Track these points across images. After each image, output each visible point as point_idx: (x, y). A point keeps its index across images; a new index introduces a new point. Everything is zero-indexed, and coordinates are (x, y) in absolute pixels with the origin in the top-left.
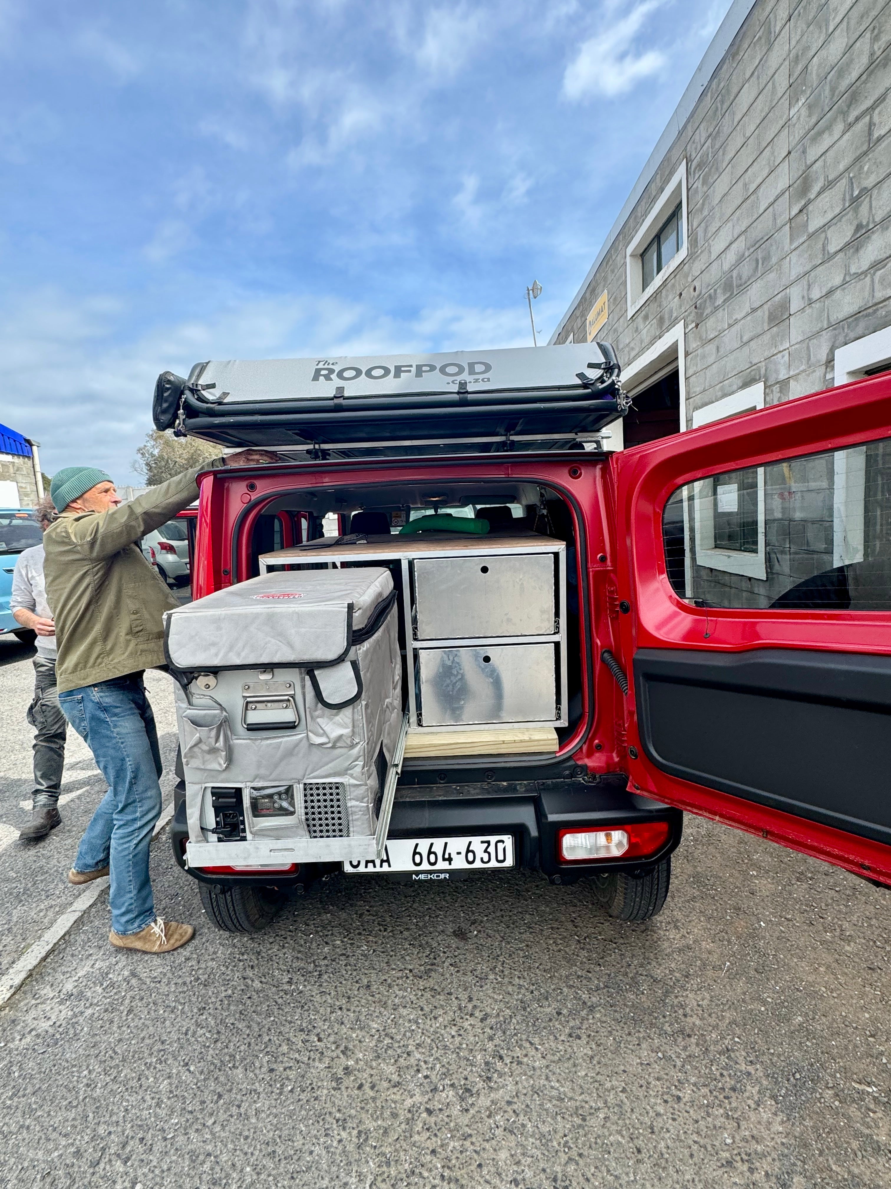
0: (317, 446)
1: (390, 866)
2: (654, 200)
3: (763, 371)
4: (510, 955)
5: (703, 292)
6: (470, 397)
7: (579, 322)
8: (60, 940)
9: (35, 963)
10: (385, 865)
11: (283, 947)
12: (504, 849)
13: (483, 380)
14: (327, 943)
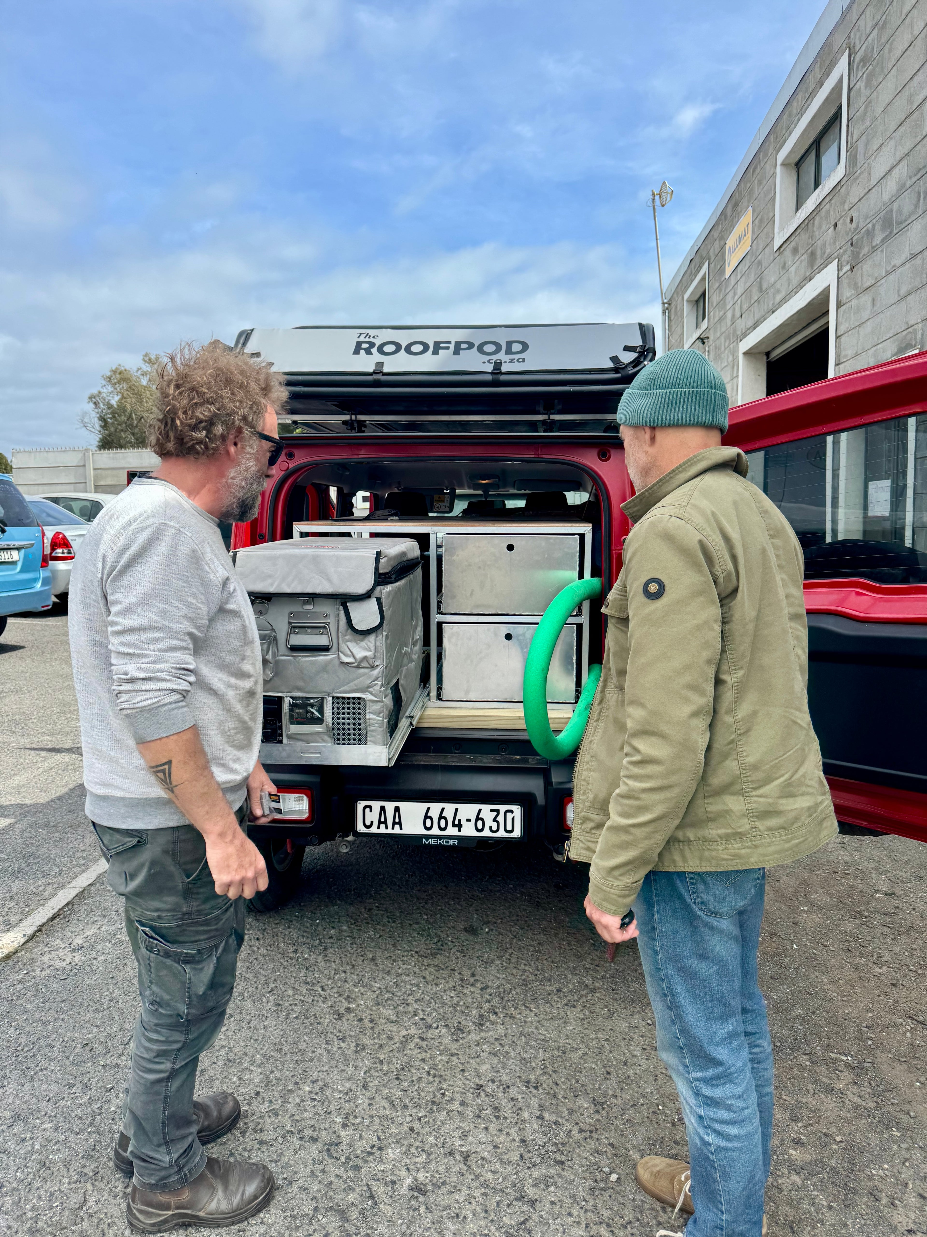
0: (353, 417)
1: (401, 828)
2: (812, 95)
3: (919, 335)
4: (519, 949)
5: (861, 226)
6: (503, 378)
7: (717, 245)
8: (64, 907)
9: (44, 921)
10: (397, 827)
11: (289, 927)
12: (513, 819)
13: (518, 361)
14: (333, 928)
